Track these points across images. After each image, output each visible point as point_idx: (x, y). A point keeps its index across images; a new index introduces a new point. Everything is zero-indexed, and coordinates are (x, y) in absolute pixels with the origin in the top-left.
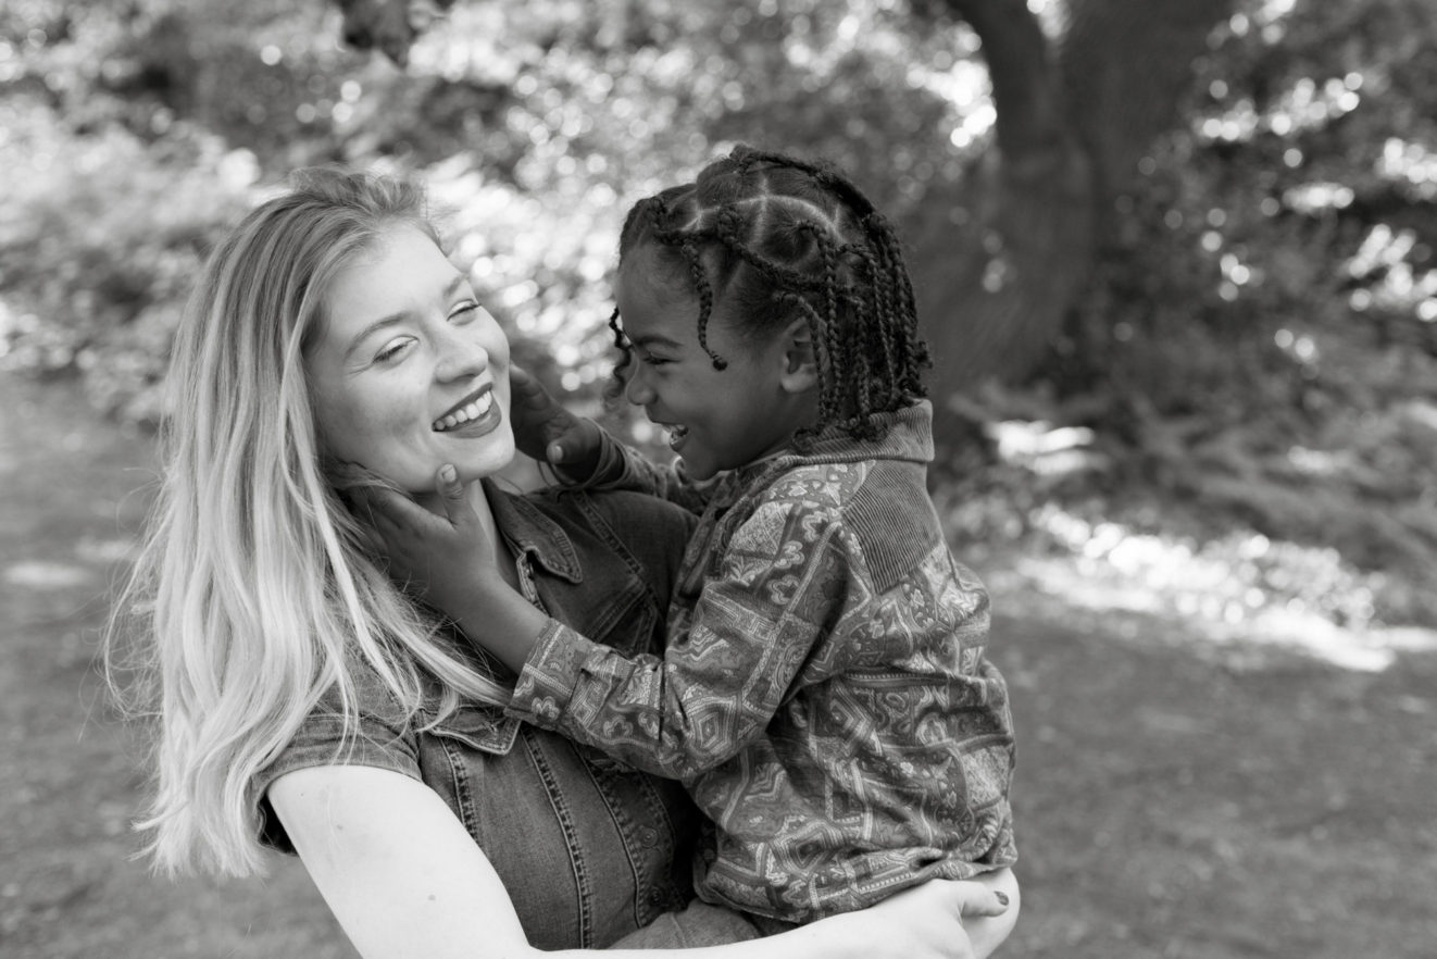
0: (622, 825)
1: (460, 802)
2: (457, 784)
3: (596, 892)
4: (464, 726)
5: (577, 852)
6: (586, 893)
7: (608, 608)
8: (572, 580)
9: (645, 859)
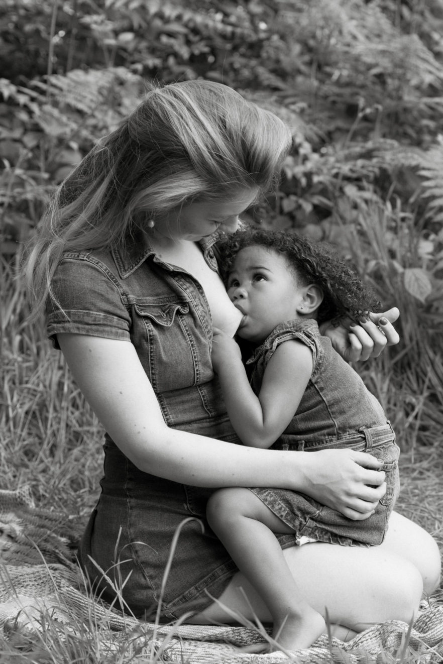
1: (149, 345)
2: (149, 337)
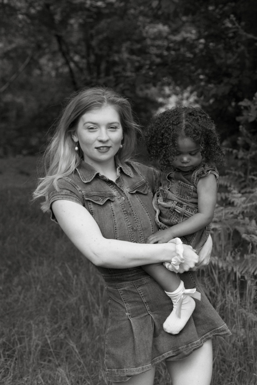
0: (128, 225)
3: (120, 238)
4: (95, 198)
5: (116, 228)
6: (117, 237)
7: (138, 183)
8: (131, 176)
9: (133, 234)
